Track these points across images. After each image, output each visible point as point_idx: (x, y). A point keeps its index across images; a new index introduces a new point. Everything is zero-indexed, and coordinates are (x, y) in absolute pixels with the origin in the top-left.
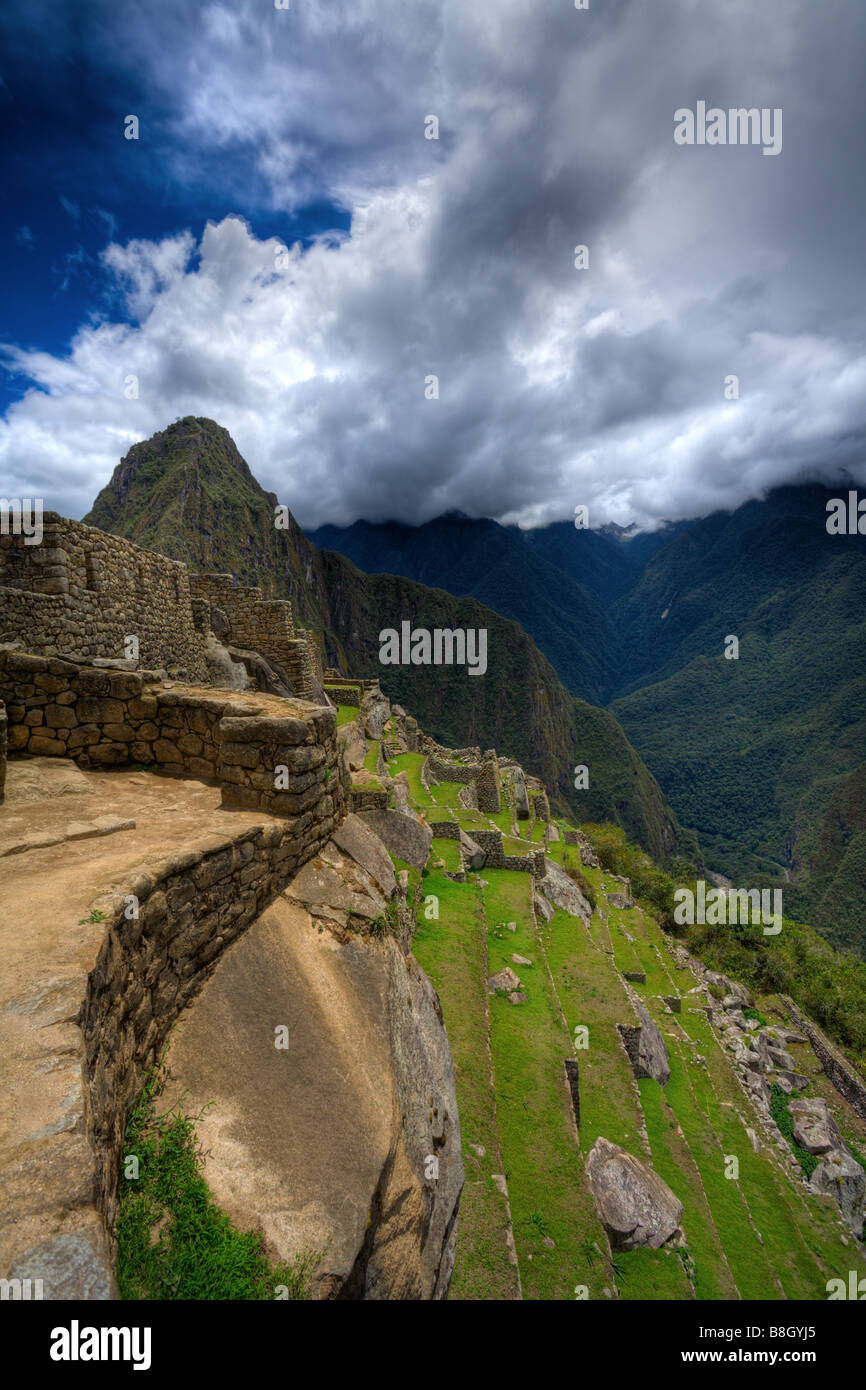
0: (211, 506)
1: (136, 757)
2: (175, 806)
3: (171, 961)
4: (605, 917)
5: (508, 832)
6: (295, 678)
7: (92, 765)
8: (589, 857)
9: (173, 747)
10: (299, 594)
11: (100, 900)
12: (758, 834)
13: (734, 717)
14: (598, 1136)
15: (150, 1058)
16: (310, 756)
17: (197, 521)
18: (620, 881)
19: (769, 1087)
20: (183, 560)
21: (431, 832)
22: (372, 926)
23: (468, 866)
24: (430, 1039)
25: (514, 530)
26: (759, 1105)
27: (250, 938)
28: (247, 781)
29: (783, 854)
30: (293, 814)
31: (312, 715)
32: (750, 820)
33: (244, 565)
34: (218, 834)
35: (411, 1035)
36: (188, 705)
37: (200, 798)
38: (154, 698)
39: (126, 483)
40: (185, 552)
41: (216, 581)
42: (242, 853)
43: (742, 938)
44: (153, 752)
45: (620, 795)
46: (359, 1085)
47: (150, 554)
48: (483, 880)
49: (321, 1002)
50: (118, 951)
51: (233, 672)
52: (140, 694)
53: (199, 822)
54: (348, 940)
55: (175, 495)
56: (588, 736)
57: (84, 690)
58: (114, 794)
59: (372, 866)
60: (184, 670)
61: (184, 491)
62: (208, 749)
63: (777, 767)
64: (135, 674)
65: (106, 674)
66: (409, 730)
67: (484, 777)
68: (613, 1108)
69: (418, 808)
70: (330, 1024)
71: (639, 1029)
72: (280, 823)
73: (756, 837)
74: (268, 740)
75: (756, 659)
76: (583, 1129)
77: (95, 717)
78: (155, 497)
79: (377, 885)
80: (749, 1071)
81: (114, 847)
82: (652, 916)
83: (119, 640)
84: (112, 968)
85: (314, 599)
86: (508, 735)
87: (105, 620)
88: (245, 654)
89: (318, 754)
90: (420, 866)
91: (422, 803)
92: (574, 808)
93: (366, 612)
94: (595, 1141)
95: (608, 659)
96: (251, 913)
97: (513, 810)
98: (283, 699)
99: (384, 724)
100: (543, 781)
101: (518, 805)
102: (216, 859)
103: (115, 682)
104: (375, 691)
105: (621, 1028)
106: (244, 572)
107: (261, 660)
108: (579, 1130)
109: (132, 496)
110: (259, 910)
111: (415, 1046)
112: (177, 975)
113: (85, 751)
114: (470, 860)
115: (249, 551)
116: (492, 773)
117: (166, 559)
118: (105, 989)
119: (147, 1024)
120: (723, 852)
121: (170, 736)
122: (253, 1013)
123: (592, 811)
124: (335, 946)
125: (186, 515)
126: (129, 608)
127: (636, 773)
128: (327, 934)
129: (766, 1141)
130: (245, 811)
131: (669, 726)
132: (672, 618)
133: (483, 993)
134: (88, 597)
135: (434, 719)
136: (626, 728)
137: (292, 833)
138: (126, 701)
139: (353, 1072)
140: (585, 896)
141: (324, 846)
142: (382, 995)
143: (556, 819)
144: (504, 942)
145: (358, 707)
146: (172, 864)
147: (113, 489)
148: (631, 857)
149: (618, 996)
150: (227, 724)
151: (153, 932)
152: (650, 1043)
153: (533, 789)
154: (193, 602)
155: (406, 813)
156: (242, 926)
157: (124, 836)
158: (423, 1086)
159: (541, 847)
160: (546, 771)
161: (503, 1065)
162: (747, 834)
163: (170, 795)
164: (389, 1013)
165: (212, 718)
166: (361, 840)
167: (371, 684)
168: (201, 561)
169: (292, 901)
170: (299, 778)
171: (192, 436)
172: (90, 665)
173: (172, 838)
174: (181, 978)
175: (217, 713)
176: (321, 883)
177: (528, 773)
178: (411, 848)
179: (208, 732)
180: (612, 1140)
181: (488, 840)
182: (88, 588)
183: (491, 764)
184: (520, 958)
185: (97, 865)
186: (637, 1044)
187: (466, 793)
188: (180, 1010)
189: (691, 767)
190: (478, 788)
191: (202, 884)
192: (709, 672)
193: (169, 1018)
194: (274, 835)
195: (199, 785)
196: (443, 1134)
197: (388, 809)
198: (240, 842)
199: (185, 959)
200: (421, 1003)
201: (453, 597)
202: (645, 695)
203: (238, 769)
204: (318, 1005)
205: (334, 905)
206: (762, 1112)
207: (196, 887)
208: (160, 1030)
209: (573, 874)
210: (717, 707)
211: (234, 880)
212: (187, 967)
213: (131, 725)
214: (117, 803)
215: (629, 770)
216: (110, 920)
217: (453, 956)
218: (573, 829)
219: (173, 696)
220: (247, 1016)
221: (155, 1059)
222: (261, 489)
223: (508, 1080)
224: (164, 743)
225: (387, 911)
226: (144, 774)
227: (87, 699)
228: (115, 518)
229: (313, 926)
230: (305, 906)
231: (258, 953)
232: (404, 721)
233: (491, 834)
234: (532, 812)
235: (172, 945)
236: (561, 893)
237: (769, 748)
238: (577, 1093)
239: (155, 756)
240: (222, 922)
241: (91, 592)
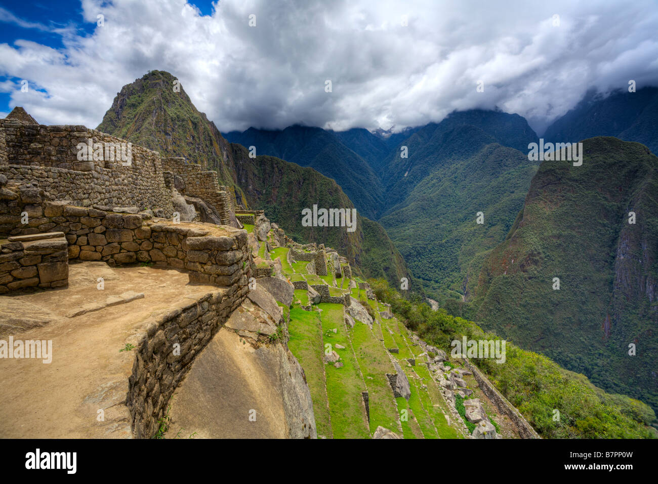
0: (170, 120)
1: (141, 259)
2: (165, 285)
3: (169, 365)
4: (379, 323)
5: (332, 284)
6: (221, 211)
7: (116, 264)
8: (371, 295)
9: (161, 253)
10: (220, 167)
11: (130, 338)
12: (450, 280)
13: (439, 225)
14: (378, 425)
15: (161, 414)
16: (235, 256)
17: (162, 128)
18: (386, 306)
19: (455, 396)
20: (156, 150)
21: (293, 286)
22: (270, 339)
23: (312, 302)
24: (300, 391)
25: (331, 132)
26: (451, 404)
27: (208, 349)
28: (202, 270)
29: (462, 289)
30: (227, 286)
31: (235, 234)
32: (447, 273)
33: (190, 152)
34: (189, 298)
35: (292, 390)
36: (168, 231)
37: (178, 279)
38: (149, 228)
39: (121, 107)
40: (157, 145)
41: (176, 161)
42: (202, 307)
43: (443, 329)
44: (150, 256)
45: (385, 264)
46: (268, 417)
47: (139, 148)
48: (320, 309)
49: (247, 379)
50: (141, 363)
51: (188, 209)
52: (141, 226)
53: (178, 292)
54: (258, 347)
55: (150, 114)
56: (369, 236)
57: (109, 225)
58: (131, 279)
59: (269, 309)
60: (161, 209)
61: (154, 112)
62: (180, 253)
63: (459, 247)
64: (137, 215)
65: (121, 216)
66: (280, 235)
67: (319, 258)
68: (385, 412)
69: (286, 275)
70: (252, 389)
71: (396, 375)
72: (221, 291)
73: (450, 281)
74: (213, 248)
75: (449, 196)
76: (371, 423)
77: (117, 239)
78: (138, 115)
79: (272, 318)
80: (446, 389)
81: (133, 308)
82: (401, 321)
83: (124, 195)
84: (139, 373)
85: (228, 169)
86: (330, 236)
87: (116, 184)
88: (193, 200)
89: (239, 255)
90: (289, 304)
91: (288, 273)
92: (363, 271)
93: (256, 175)
94: (377, 428)
95: (379, 197)
96: (208, 337)
97: (333, 274)
98: (218, 226)
99: (267, 233)
100: (348, 258)
101: (336, 271)
102: (189, 312)
103: (127, 220)
104: (262, 216)
105: (388, 375)
106: (190, 155)
107: (202, 202)
108: (369, 424)
109: (125, 114)
110: (212, 335)
111: (294, 395)
112: (172, 371)
113: (112, 257)
114: (313, 299)
115: (192, 144)
116: (323, 256)
117: (148, 150)
118: (136, 383)
119: (158, 398)
120: (434, 289)
121: (159, 247)
122: (212, 386)
123: (372, 272)
124: (252, 350)
125: (156, 125)
126: (129, 177)
127: (393, 253)
128: (248, 345)
129: (453, 420)
130: (202, 285)
131: (409, 229)
132: (410, 176)
133: (322, 364)
134: (106, 172)
135: (292, 229)
136: (388, 231)
137: (227, 295)
138: (133, 230)
139: (265, 411)
140: (370, 314)
141: (244, 301)
142: (277, 372)
143: (354, 277)
144: (331, 338)
145: (254, 225)
146: (166, 316)
147: (114, 110)
148: (391, 294)
149: (386, 361)
150: (190, 241)
151: (159, 351)
152: (401, 381)
153: (343, 263)
154: (164, 173)
155: (281, 278)
156: (204, 344)
157: (138, 302)
158: (299, 414)
159: (348, 291)
160: (349, 253)
161: (332, 397)
162: (445, 280)
163: (161, 278)
164: (281, 381)
165: (181, 237)
166: (262, 296)
167: (260, 213)
168: (166, 150)
169: (229, 329)
170: (229, 268)
171: (157, 81)
172: (112, 211)
173: (164, 301)
174: (173, 373)
175: (185, 235)
176: (243, 319)
177: (341, 255)
178: (284, 295)
179: (180, 244)
180: (385, 427)
181: (322, 289)
182: (105, 167)
183: (322, 251)
184: (339, 346)
185: (125, 319)
186: (395, 382)
187: (310, 266)
188: (174, 388)
189: (419, 249)
190: (315, 263)
191: (182, 325)
192: (427, 202)
193: (169, 393)
194: (218, 297)
195: (175, 272)
196: (309, 435)
197: (272, 276)
198: (201, 302)
199: (176, 363)
200: (296, 374)
201: (300, 167)
202: (397, 214)
203: (197, 264)
204: (245, 380)
205: (251, 330)
206: (451, 407)
207: (179, 327)
208: (165, 400)
209: (364, 304)
210: (431, 220)
211: (199, 321)
212: (177, 367)
213: (136, 242)
214: (132, 284)
215: (389, 251)
216: (136, 348)
217: (307, 347)
218: (363, 282)
219: (159, 226)
220: (210, 389)
221: (163, 414)
222: (197, 111)
223: (335, 404)
224: (155, 251)
225: (277, 331)
226: (145, 268)
227: (111, 230)
228: (116, 127)
229: (241, 341)
230: (236, 331)
231: (213, 357)
232: (277, 231)
233: (323, 286)
234: (343, 275)
235: (168, 357)
236: (358, 313)
237: (456, 238)
238: (368, 407)
239: (151, 258)
240: (193, 343)
241: (108, 170)
